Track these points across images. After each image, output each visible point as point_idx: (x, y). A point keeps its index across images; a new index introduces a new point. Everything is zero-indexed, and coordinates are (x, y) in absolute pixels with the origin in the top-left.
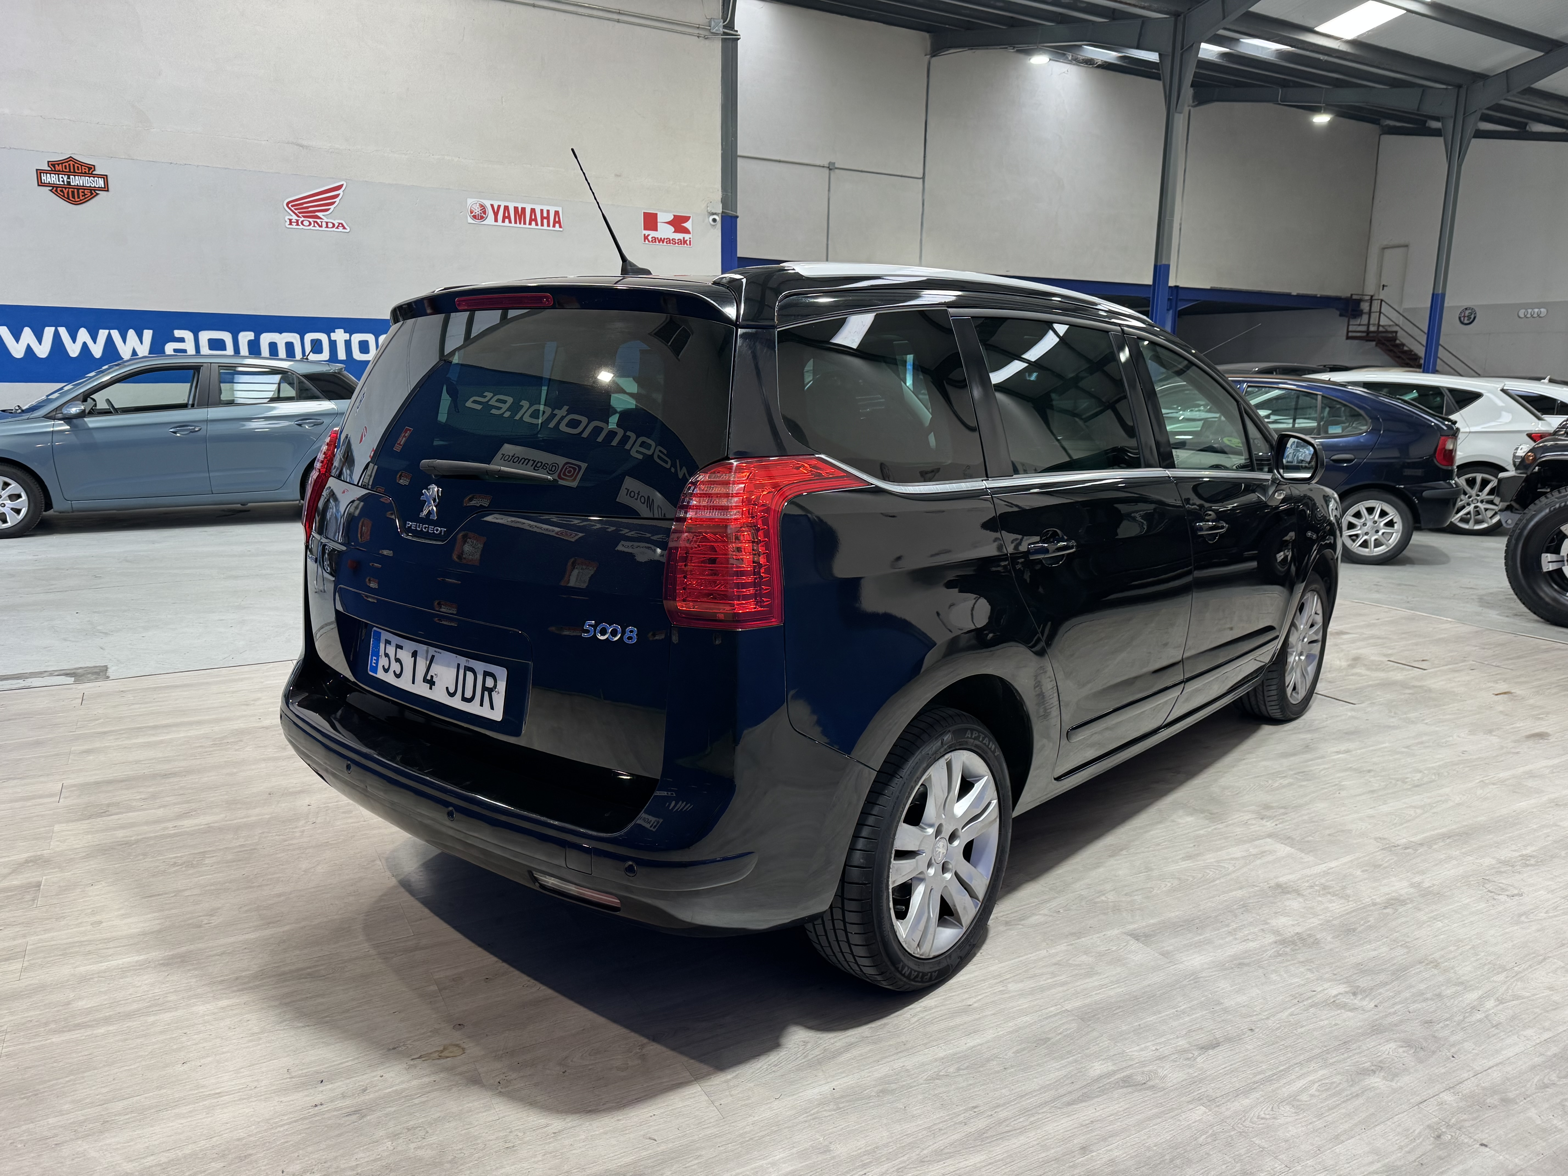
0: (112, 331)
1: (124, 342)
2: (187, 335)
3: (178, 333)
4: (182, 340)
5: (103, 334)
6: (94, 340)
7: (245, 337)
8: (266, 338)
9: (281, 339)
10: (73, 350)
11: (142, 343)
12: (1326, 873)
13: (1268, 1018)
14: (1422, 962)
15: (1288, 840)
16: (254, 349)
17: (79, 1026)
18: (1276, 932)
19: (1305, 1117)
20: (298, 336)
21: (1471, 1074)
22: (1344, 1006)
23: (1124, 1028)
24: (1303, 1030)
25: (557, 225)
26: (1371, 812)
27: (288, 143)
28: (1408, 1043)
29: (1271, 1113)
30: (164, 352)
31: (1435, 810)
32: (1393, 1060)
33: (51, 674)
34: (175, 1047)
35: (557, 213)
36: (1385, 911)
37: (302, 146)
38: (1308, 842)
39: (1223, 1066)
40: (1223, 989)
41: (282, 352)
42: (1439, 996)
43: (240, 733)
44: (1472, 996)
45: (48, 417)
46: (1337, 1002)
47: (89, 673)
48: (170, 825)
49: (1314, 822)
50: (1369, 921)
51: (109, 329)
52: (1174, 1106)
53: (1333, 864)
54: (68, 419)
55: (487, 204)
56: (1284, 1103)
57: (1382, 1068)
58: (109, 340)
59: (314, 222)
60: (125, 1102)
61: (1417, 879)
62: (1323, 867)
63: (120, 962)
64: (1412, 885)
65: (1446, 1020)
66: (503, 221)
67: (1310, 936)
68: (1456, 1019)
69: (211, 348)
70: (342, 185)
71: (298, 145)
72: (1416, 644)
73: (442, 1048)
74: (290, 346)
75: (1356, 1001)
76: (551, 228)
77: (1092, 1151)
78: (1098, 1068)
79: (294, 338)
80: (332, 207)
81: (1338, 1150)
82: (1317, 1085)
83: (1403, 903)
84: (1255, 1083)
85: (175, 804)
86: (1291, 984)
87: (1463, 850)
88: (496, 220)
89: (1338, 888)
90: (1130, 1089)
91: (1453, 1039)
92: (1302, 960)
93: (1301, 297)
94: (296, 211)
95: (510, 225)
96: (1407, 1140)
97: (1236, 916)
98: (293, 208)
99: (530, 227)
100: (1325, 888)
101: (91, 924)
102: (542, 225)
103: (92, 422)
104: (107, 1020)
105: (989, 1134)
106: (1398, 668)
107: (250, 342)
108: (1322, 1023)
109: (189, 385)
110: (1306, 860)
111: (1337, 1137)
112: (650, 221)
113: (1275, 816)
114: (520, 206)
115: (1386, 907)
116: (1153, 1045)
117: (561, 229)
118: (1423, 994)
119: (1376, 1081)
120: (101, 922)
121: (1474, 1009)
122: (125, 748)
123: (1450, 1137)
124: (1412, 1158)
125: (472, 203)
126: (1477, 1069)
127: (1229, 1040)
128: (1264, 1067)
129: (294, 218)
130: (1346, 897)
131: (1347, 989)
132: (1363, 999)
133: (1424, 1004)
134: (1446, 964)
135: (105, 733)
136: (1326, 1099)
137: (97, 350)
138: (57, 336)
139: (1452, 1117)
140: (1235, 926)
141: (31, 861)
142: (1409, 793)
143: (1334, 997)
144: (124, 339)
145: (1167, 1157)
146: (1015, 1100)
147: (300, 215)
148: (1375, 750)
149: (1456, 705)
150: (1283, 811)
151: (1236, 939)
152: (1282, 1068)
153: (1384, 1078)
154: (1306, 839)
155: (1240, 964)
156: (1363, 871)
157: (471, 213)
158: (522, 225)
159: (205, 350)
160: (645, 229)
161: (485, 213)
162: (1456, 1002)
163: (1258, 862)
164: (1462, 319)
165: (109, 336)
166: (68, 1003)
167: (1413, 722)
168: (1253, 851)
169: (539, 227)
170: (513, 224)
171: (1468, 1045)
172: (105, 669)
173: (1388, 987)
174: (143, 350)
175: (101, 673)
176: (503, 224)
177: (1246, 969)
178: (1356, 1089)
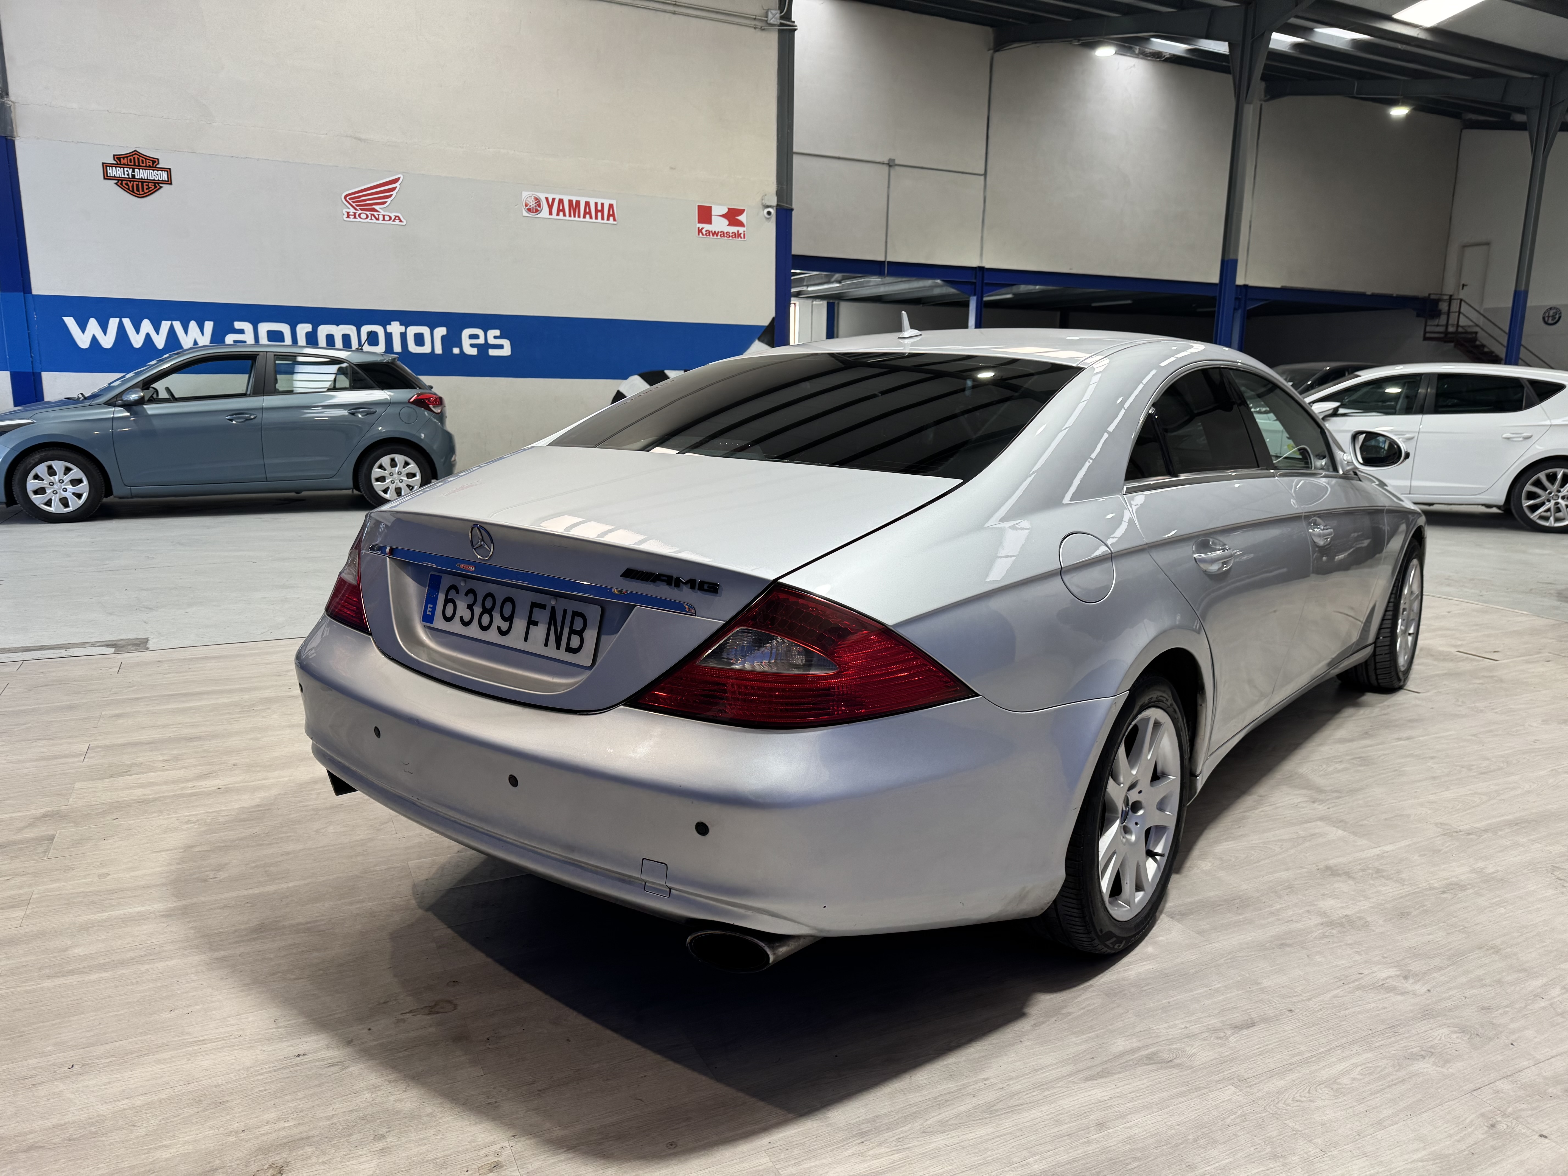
0: (174, 323)
1: (186, 332)
2: (247, 326)
3: (238, 325)
4: (241, 332)
5: (165, 325)
6: (157, 330)
7: (303, 329)
8: (324, 330)
9: (338, 331)
10: (137, 341)
11: (203, 334)
12: (1380, 857)
13: (1309, 1000)
14: (1482, 948)
15: (1340, 823)
16: (312, 339)
17: (72, 972)
18: (1323, 914)
19: (1345, 1100)
20: (354, 328)
21: (1532, 1062)
22: (1393, 990)
23: (1152, 1005)
24: (1347, 1012)
25: (611, 218)
26: (1432, 798)
27: (347, 136)
28: (1463, 1030)
29: (1307, 1095)
30: (224, 342)
31: (1502, 797)
32: (1445, 1045)
33: (93, 645)
34: (165, 995)
35: (611, 206)
36: (1444, 896)
37: (360, 139)
38: (1362, 825)
39: (1258, 1046)
40: (1261, 969)
41: (339, 343)
42: (1499, 982)
43: (270, 701)
44: (1536, 984)
45: (110, 403)
46: (1386, 985)
47: (129, 645)
48: (190, 784)
49: (1370, 806)
50: (1425, 906)
51: (172, 320)
52: (1201, 1086)
53: (1388, 848)
54: (128, 406)
55: (542, 197)
56: (1322, 1086)
57: (1432, 1053)
58: (172, 331)
59: (371, 215)
60: (108, 1046)
61: (1480, 864)
62: (1377, 851)
63: (122, 912)
64: (1473, 871)
65: (1507, 1006)
66: (558, 214)
67: (1360, 918)
68: (1517, 1006)
69: (269, 340)
70: (399, 178)
71: (355, 138)
72: (1488, 636)
73: (433, 1004)
74: (346, 339)
75: (1406, 985)
76: (605, 221)
77: (1109, 1128)
78: (1120, 1044)
79: (351, 330)
80: (389, 200)
81: (1379, 1137)
82: (1360, 1068)
83: (1463, 888)
84: (1291, 1064)
85: (196, 766)
86: (1336, 966)
87: (1532, 837)
88: (551, 213)
89: (1393, 872)
90: (1154, 1067)
91: (1513, 1026)
92: (1350, 942)
93: (1374, 296)
94: (354, 204)
95: (565, 218)
96: (1457, 1128)
97: (1280, 897)
98: (350, 201)
99: (584, 220)
100: (1378, 871)
101: (99, 876)
102: (596, 218)
103: (151, 409)
104: (101, 967)
105: (999, 1106)
106: (1467, 659)
107: (307, 334)
108: (1368, 1006)
109: (247, 376)
110: (1359, 844)
111: (1379, 1122)
112: (705, 215)
113: (1328, 800)
114: (574, 199)
115: (1444, 892)
116: (1183, 1023)
117: (615, 223)
118: (1482, 980)
119: (1426, 1067)
120: (108, 874)
121: (1538, 996)
122: (155, 713)
123: (1505, 1127)
124: (1462, 1146)
125: (527, 196)
126: (1538, 1057)
127: (1265, 1020)
128: (1302, 1049)
129: (352, 211)
130: (1402, 882)
131: (1398, 973)
132: (1416, 982)
133: (1482, 990)
134: (1508, 950)
135: (137, 699)
136: (1368, 1083)
137: (160, 341)
138: (121, 328)
139: (1509, 1107)
140: (1278, 907)
141: (48, 816)
142: (1475, 780)
143: (1383, 980)
144: (186, 330)
145: (1190, 1137)
146: (1030, 1073)
147: (358, 208)
148: (1439, 737)
149: (1528, 695)
150: (1335, 795)
151: (1279, 920)
152: (1322, 1050)
153: (1434, 1064)
154: (1361, 823)
155: (1282, 944)
156: (1420, 856)
157: (526, 205)
158: (577, 219)
159: (264, 340)
160: (699, 222)
161: (539, 206)
162: (1518, 989)
163: (1307, 844)
164: (1546, 319)
165: (172, 327)
166: (66, 950)
167: (1481, 711)
168: (1302, 833)
169: (594, 220)
170: (567, 218)
171: (1529, 1033)
172: (146, 640)
173: (1442, 972)
174: (205, 340)
175: (141, 644)
176: (558, 217)
177: (1288, 949)
178: (1402, 1074)
